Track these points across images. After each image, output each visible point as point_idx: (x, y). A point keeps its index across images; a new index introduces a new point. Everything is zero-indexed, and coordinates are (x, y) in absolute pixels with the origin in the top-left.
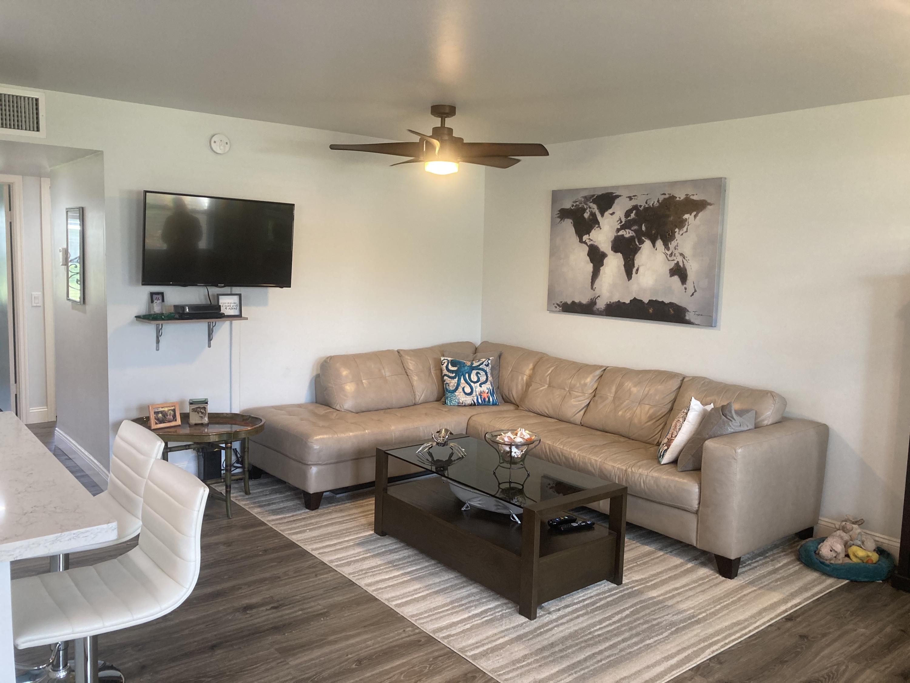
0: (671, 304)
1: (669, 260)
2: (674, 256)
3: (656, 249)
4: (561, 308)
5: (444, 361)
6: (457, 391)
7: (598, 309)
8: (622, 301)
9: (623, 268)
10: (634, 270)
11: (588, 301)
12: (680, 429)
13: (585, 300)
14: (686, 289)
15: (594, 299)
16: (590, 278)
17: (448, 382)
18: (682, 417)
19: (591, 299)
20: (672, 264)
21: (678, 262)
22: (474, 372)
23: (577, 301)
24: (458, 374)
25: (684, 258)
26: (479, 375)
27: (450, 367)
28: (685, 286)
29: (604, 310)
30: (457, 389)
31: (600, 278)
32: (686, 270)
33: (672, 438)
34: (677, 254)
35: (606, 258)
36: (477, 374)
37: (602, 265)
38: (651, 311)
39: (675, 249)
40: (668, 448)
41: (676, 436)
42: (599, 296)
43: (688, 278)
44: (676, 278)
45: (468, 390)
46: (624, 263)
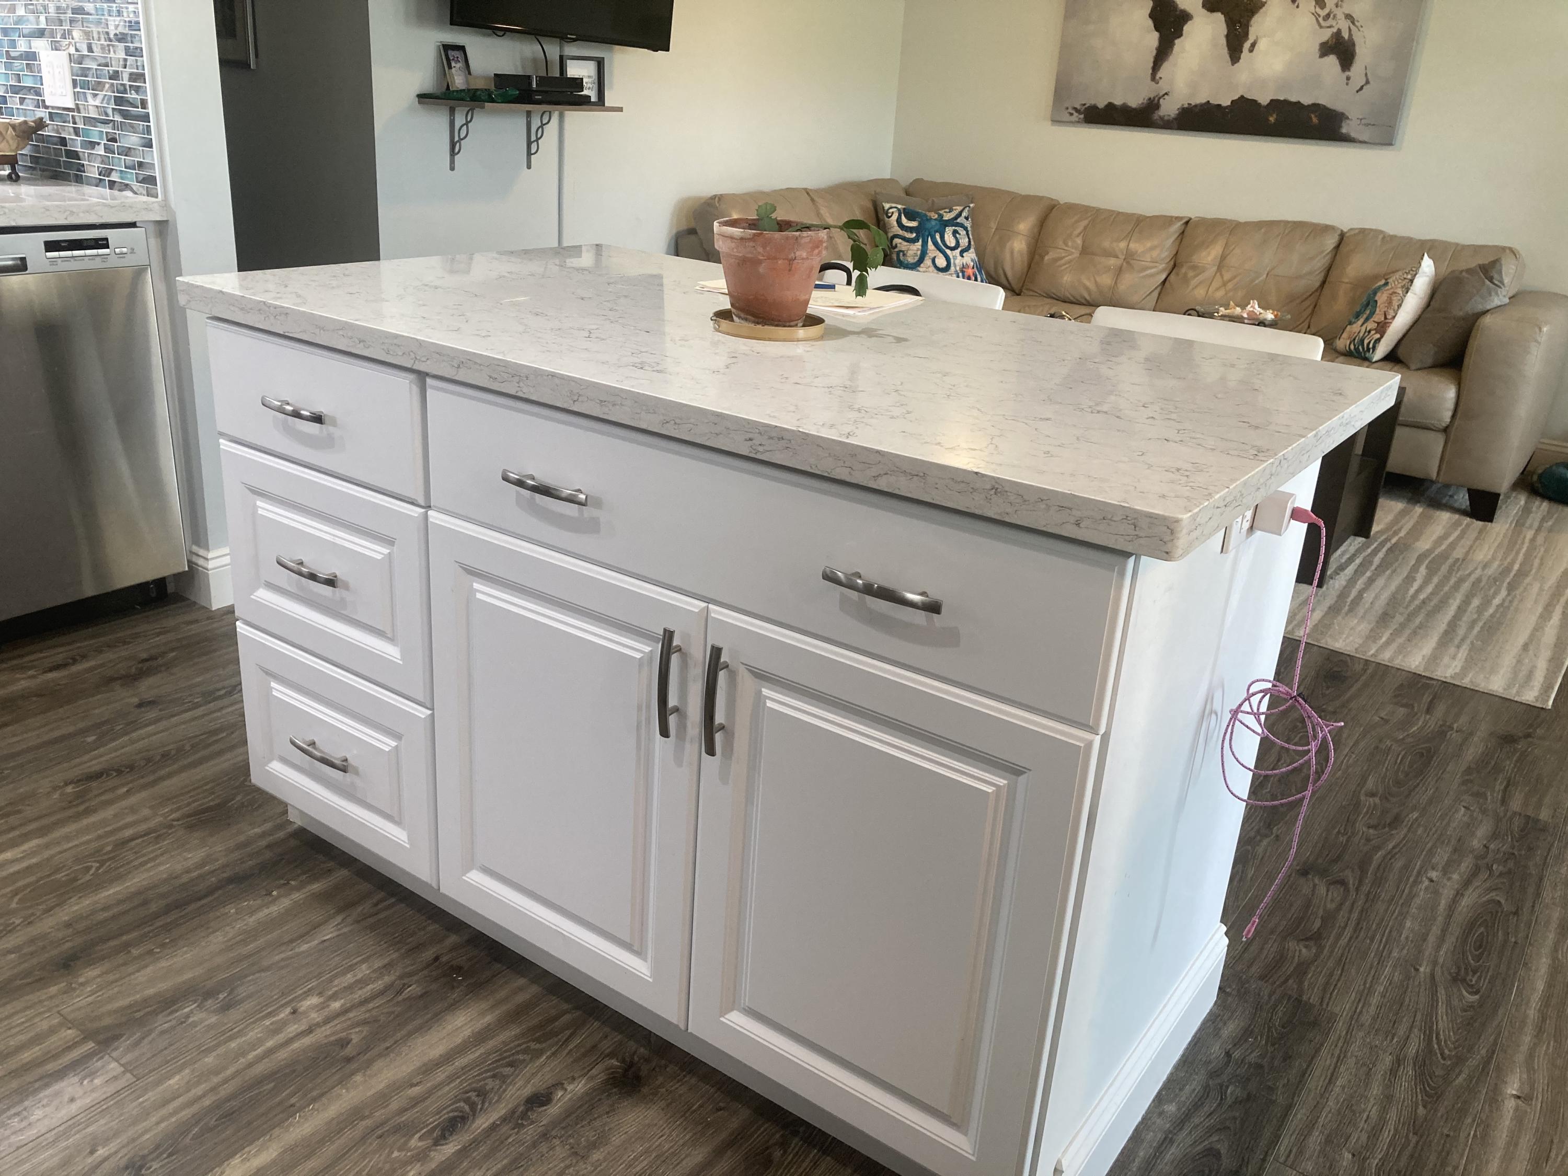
0: (1316, 107)
1: (1321, 27)
2: (1333, 19)
3: (1298, 7)
4: (1082, 116)
5: (891, 211)
6: (922, 265)
7: (1162, 118)
8: (1213, 102)
9: (1223, 41)
10: (1247, 45)
11: (1143, 103)
12: (1399, 306)
13: (1135, 101)
14: (1348, 78)
15: (1156, 99)
16: (1152, 60)
17: (903, 249)
18: (1402, 287)
19: (1150, 99)
20: (1326, 35)
21: (1339, 31)
22: (949, 231)
23: (1118, 102)
24: (922, 233)
25: (1353, 23)
26: (958, 235)
27: (904, 221)
28: (1347, 73)
29: (1175, 119)
30: (921, 260)
31: (1171, 59)
32: (1354, 45)
33: (1387, 321)
34: (1340, 16)
35: (1189, 22)
36: (955, 233)
37: (1180, 35)
38: (1272, 119)
39: (1337, 6)
40: (1382, 337)
41: (1394, 317)
42: (1166, 94)
43: (1357, 58)
44: (1332, 61)
45: (942, 262)
46: (1226, 33)
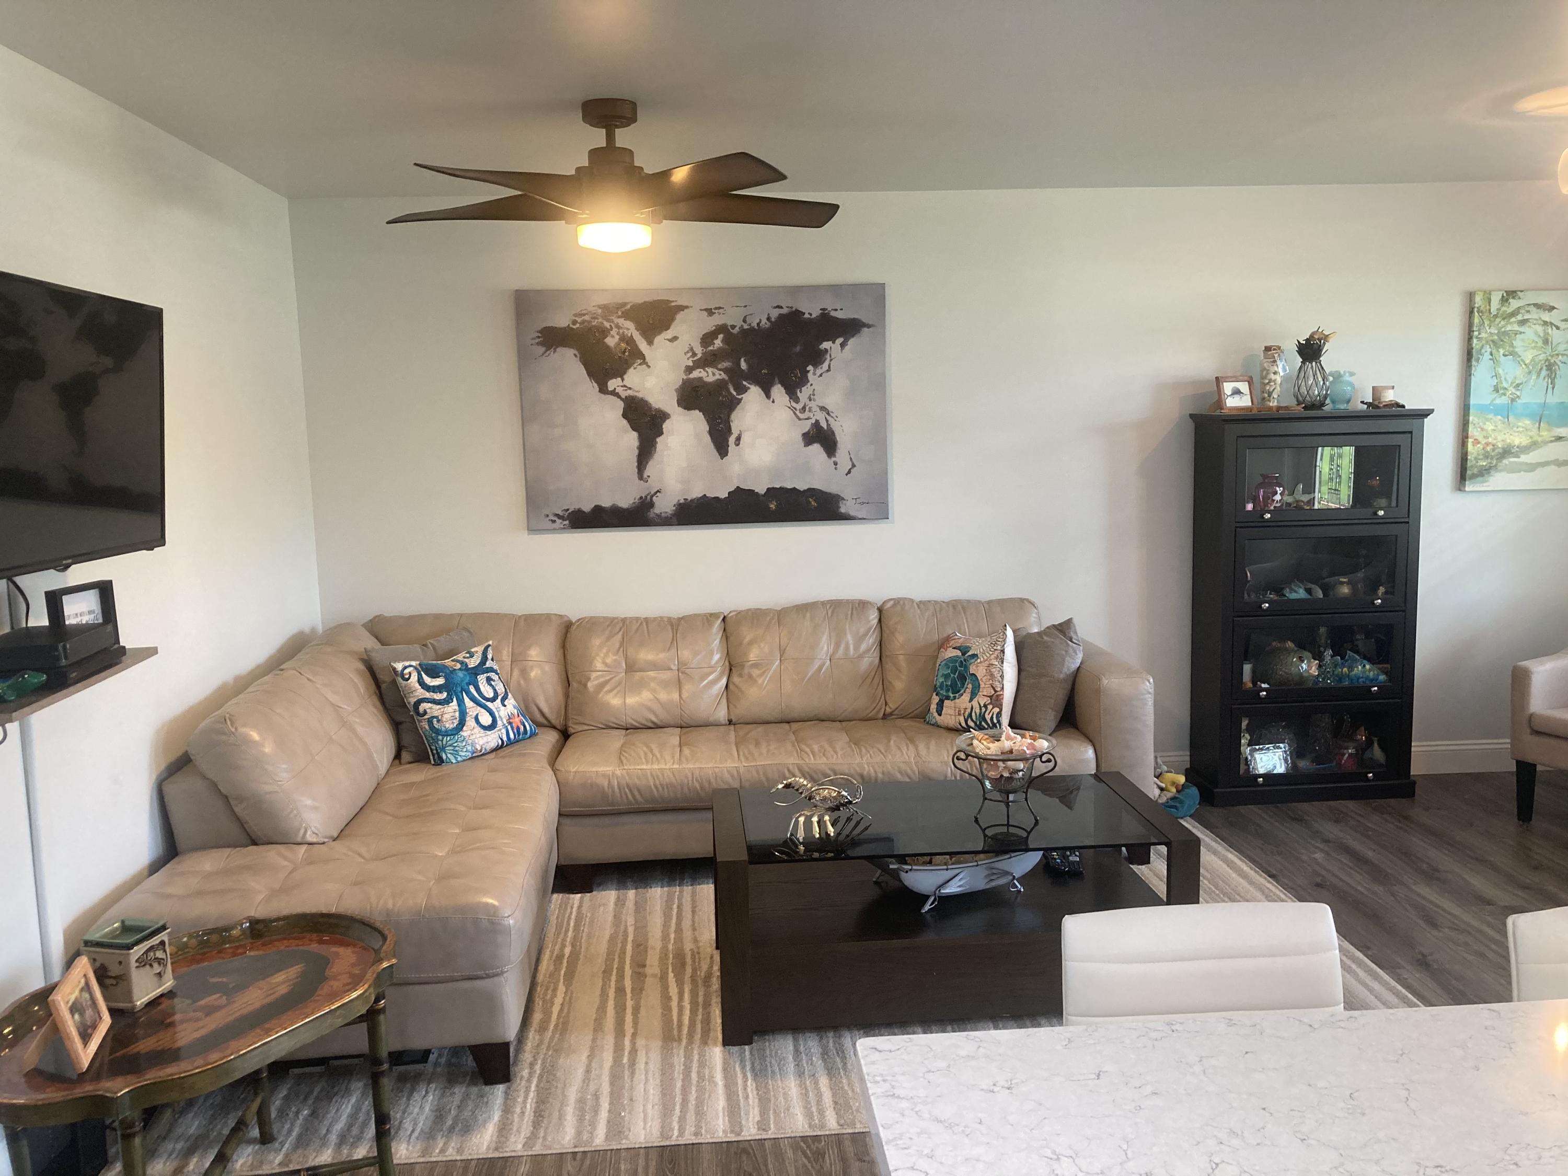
0: (812, 492)
1: (800, 419)
2: (810, 411)
3: (773, 402)
4: (567, 522)
5: (406, 671)
6: (465, 728)
7: (659, 516)
8: (711, 495)
9: (708, 439)
10: (732, 440)
11: (634, 503)
12: (1002, 677)
13: (625, 501)
14: (836, 464)
15: (649, 497)
16: (635, 459)
17: (436, 714)
18: (996, 658)
19: (641, 498)
20: (806, 426)
21: (817, 422)
22: (482, 679)
23: (606, 503)
24: (452, 690)
25: (828, 414)
26: (493, 683)
28: (833, 459)
29: (673, 515)
30: (462, 723)
31: (656, 457)
32: (833, 433)
33: (998, 693)
34: (815, 408)
35: (667, 421)
36: (489, 680)
37: (661, 433)
38: (772, 506)
39: (810, 400)
40: (1001, 710)
41: (1003, 688)
42: (658, 491)
43: (839, 445)
44: (816, 448)
45: (486, 719)
46: (707, 428)
